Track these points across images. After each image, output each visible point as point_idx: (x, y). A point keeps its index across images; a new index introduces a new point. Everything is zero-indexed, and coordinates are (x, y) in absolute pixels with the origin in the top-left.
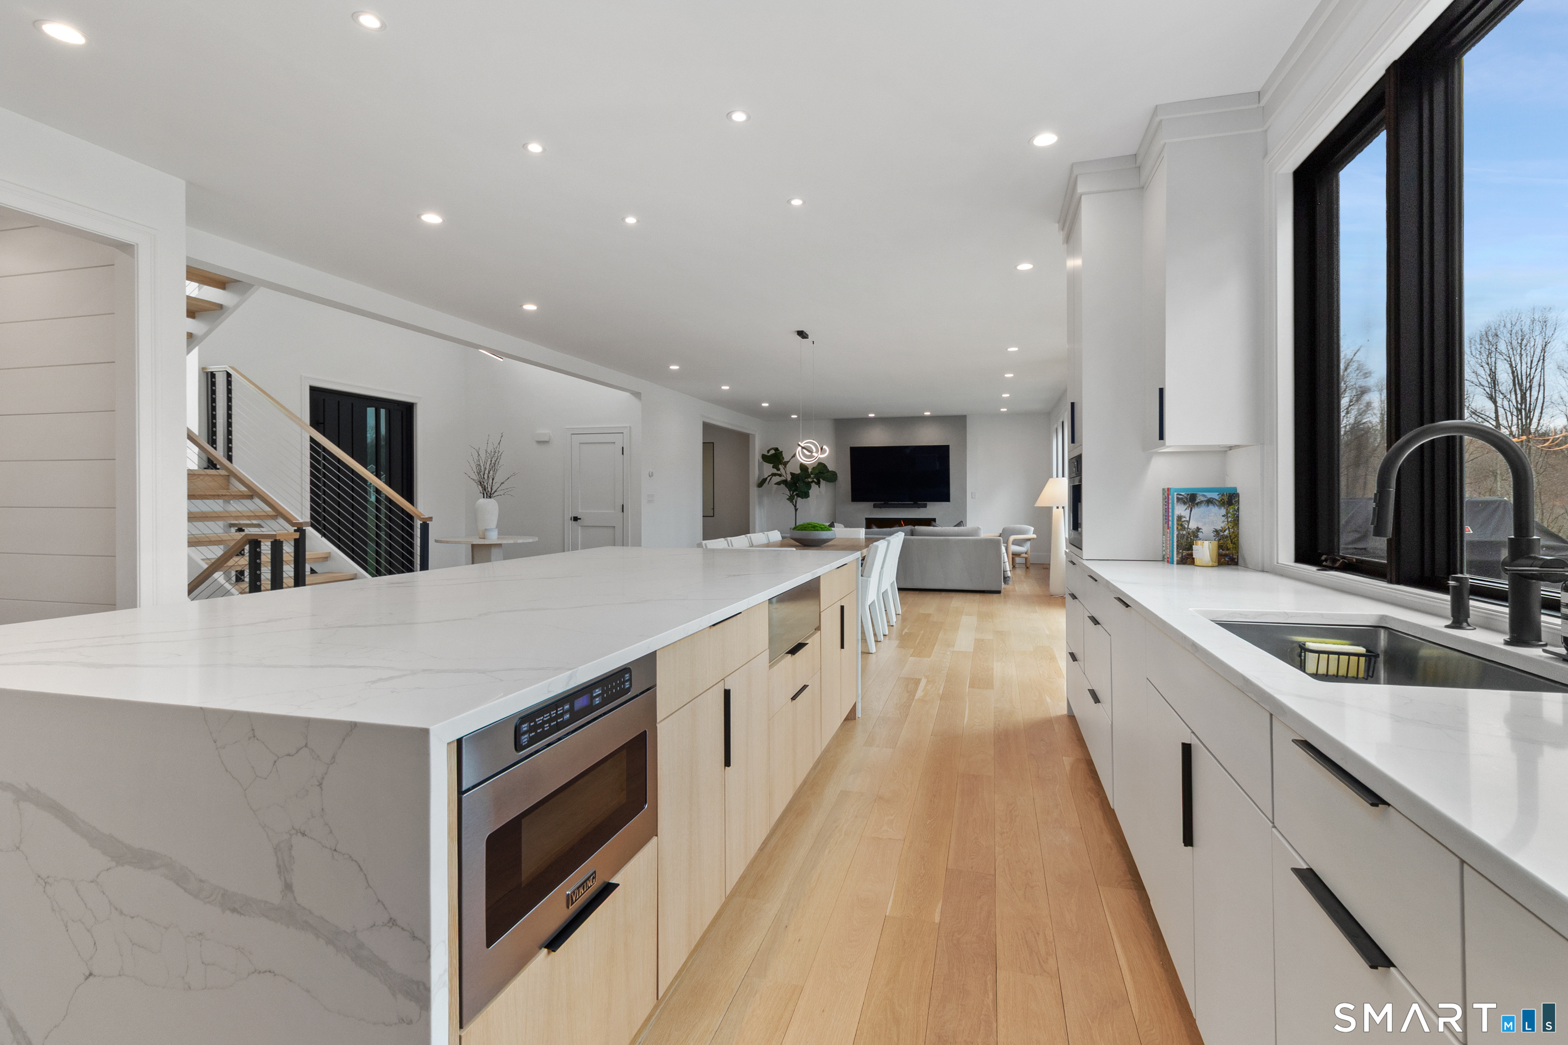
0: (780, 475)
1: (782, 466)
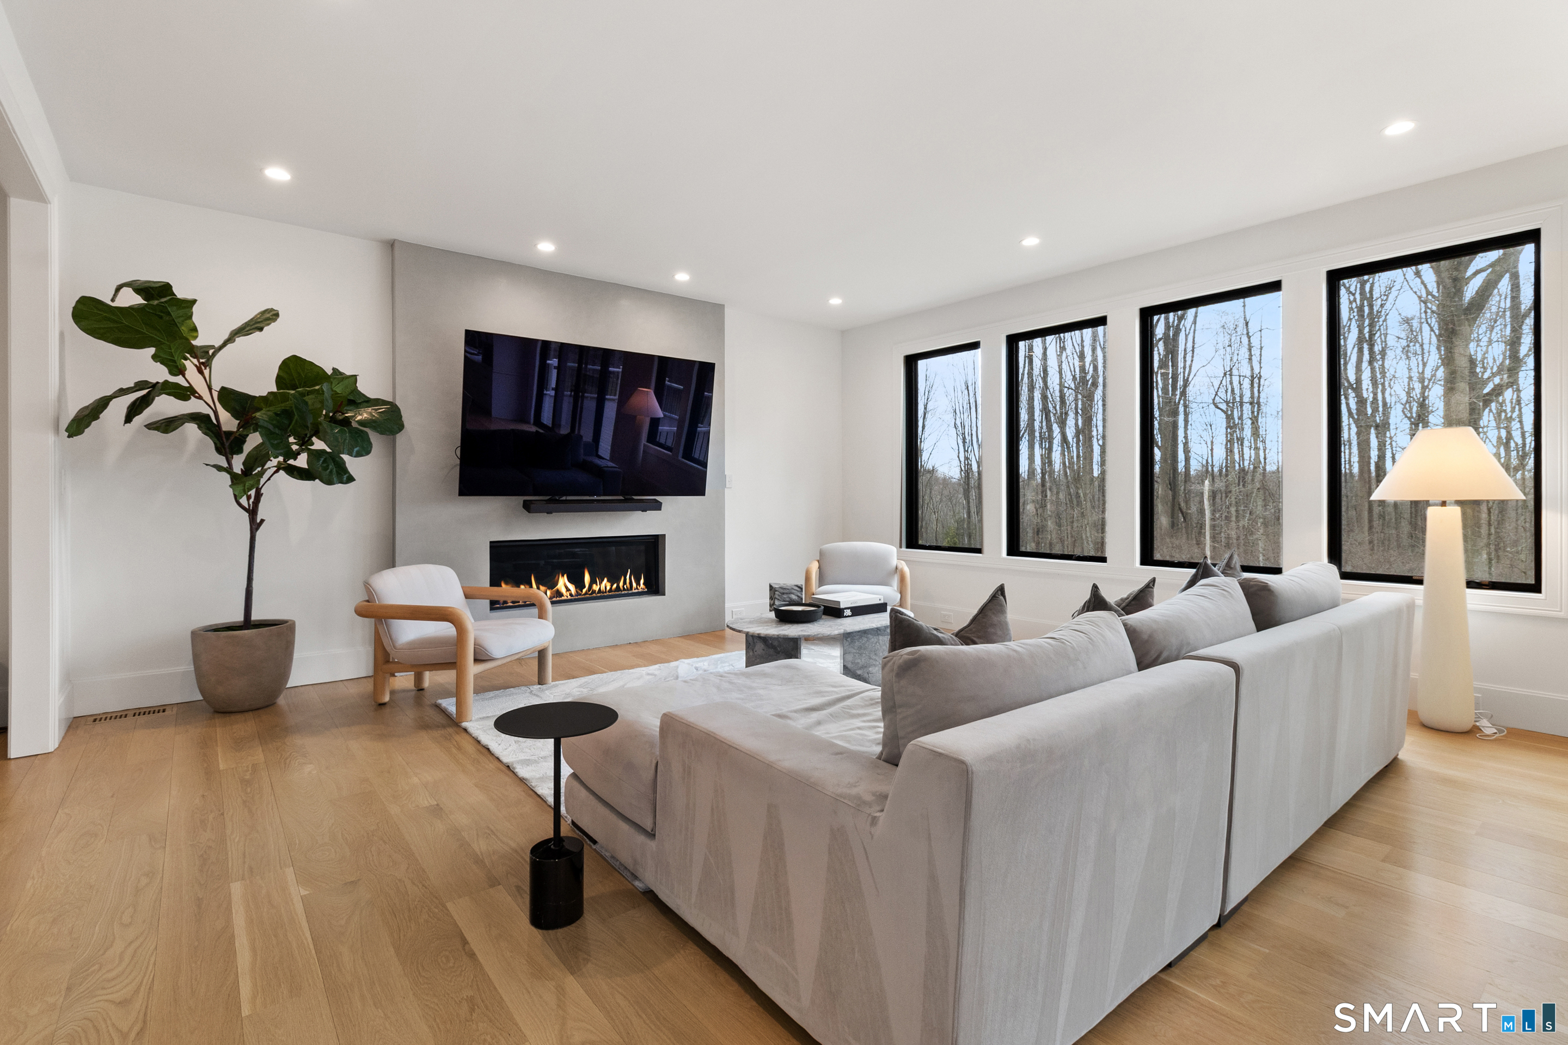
0: (185, 393)
1: (195, 361)
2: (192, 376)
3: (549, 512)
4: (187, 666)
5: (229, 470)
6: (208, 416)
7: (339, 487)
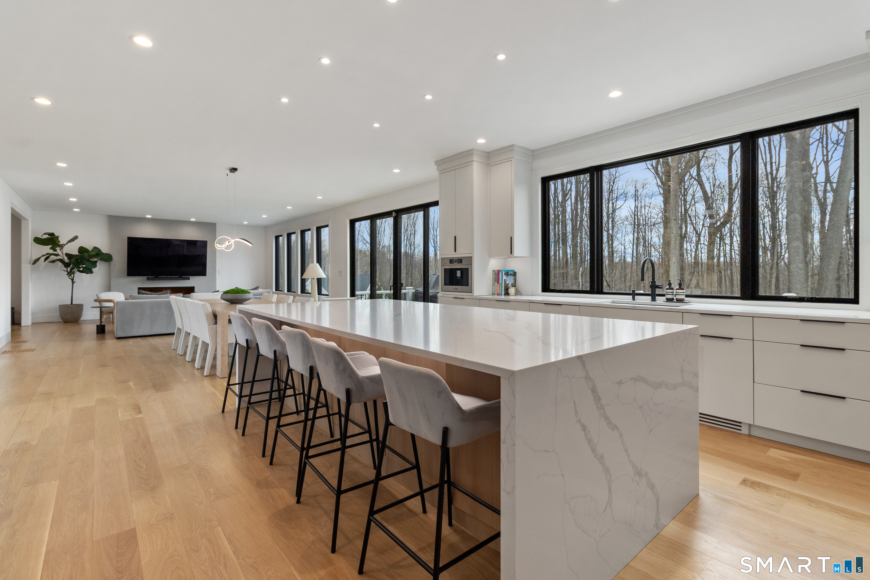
0: (57, 255)
1: (59, 248)
2: (58, 251)
3: (153, 280)
4: (58, 314)
5: (67, 271)
6: (62, 259)
7: (89, 275)
